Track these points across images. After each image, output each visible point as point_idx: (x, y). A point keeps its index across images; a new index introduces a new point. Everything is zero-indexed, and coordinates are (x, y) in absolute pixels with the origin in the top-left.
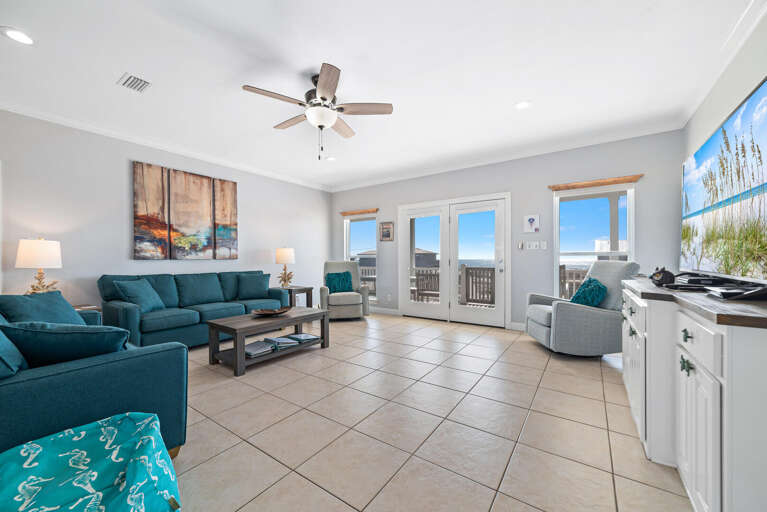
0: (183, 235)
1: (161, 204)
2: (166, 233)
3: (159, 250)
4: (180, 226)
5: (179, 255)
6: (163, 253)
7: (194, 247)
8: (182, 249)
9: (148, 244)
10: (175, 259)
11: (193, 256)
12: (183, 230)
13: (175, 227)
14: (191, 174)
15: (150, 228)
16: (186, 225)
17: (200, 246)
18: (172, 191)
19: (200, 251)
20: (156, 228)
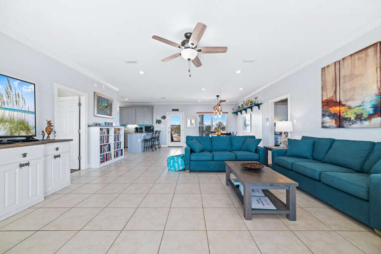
0: (350, 108)
1: (334, 89)
2: (337, 109)
3: (334, 121)
4: (347, 101)
5: (346, 124)
6: (336, 123)
7: (359, 117)
8: (349, 120)
9: (327, 118)
10: (343, 127)
11: (358, 124)
12: (349, 103)
13: (343, 103)
14: (355, 53)
15: (329, 107)
16: (352, 99)
17: (365, 116)
18: (342, 75)
19: (365, 120)
20: (331, 107)
